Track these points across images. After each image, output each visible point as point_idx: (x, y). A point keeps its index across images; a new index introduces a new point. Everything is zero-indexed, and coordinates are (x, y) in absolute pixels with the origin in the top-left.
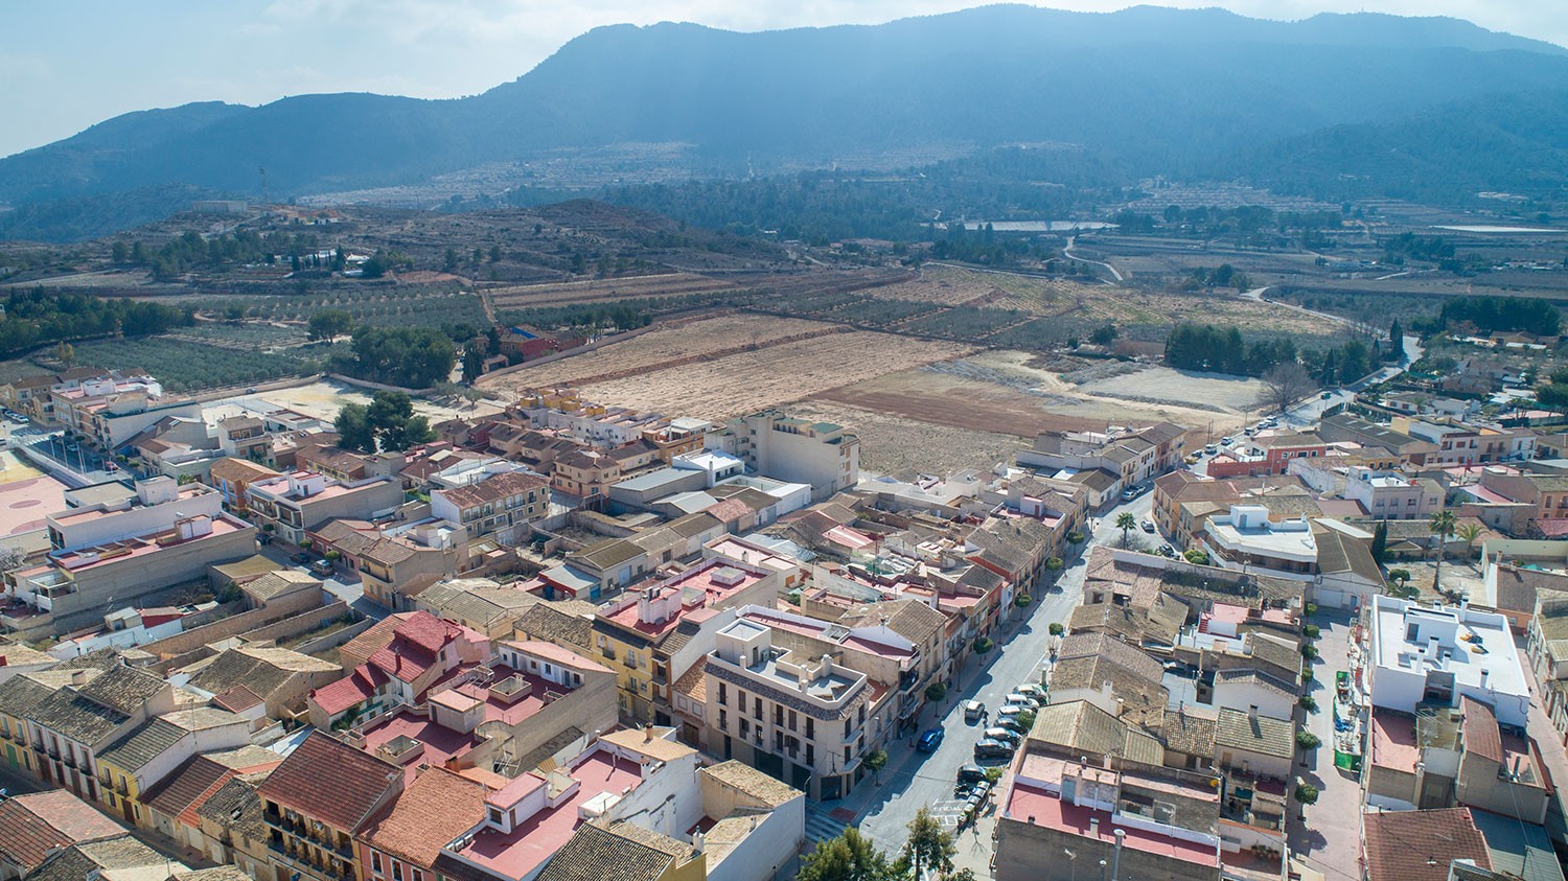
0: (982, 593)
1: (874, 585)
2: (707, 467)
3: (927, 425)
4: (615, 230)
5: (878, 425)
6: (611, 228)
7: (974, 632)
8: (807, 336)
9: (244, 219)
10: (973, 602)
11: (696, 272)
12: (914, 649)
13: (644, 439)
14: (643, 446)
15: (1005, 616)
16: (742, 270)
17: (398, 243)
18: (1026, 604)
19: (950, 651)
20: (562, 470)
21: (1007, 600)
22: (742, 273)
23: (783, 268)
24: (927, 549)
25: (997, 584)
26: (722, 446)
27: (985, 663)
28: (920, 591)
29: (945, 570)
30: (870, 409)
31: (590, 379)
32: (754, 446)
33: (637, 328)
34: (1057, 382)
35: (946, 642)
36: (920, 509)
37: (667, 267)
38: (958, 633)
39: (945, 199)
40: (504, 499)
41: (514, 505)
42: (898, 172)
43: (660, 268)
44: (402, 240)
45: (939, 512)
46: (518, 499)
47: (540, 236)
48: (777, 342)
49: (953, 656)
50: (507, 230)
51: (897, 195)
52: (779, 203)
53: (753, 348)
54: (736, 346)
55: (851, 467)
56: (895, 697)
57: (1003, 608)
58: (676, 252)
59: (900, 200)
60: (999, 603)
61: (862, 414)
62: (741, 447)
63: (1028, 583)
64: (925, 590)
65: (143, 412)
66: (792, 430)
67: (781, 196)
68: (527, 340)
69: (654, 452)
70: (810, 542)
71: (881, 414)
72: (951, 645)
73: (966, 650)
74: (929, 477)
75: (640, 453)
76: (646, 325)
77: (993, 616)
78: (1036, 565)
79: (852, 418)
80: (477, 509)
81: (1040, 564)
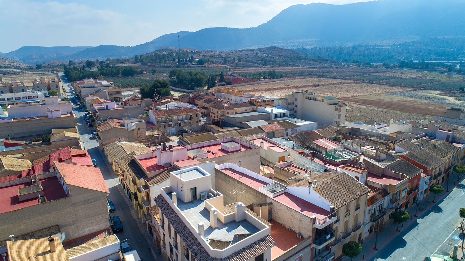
0: (403, 177)
1: (325, 164)
2: (270, 112)
3: (386, 110)
4: (282, 55)
5: (362, 108)
6: (281, 55)
7: (394, 205)
8: (341, 83)
9: (173, 51)
10: (395, 183)
11: (306, 67)
12: (332, 210)
13: (250, 102)
14: (249, 104)
15: (421, 197)
16: (323, 67)
17: (212, 57)
18: (439, 192)
19: (371, 217)
20: (213, 111)
21: (423, 187)
22: (323, 68)
23: (339, 67)
24: (369, 149)
25: (416, 174)
26: (281, 104)
27: (402, 230)
28: (353, 169)
29: (377, 160)
30: (360, 104)
31: (251, 90)
32: (296, 106)
33: (277, 78)
34: (454, 100)
35: (368, 209)
36: (373, 136)
37: (296, 65)
38: (381, 203)
39: (406, 53)
40: (178, 116)
41: (182, 119)
42: (389, 45)
43: (294, 65)
44: (214, 56)
45: (384, 138)
46: (184, 117)
47: (257, 56)
48: (328, 85)
49: (374, 221)
50: (247, 54)
51: (387, 52)
52: (344, 53)
53: (318, 86)
54: (311, 85)
55: (341, 117)
56: (308, 250)
57: (420, 192)
58: (300, 61)
59: (389, 53)
60: (417, 187)
61: (356, 105)
62: (291, 106)
63: (440, 178)
64: (358, 168)
65: (93, 87)
66: (314, 99)
67: (344, 51)
68: (234, 78)
69: (253, 107)
70: (303, 143)
71: (365, 105)
72: (372, 212)
73: (386, 218)
74: (381, 124)
75: (246, 106)
76: (280, 78)
77: (412, 197)
78: (447, 168)
79: (351, 106)
80: (164, 119)
81: (450, 168)
